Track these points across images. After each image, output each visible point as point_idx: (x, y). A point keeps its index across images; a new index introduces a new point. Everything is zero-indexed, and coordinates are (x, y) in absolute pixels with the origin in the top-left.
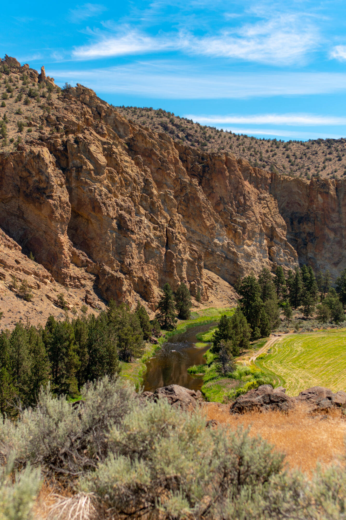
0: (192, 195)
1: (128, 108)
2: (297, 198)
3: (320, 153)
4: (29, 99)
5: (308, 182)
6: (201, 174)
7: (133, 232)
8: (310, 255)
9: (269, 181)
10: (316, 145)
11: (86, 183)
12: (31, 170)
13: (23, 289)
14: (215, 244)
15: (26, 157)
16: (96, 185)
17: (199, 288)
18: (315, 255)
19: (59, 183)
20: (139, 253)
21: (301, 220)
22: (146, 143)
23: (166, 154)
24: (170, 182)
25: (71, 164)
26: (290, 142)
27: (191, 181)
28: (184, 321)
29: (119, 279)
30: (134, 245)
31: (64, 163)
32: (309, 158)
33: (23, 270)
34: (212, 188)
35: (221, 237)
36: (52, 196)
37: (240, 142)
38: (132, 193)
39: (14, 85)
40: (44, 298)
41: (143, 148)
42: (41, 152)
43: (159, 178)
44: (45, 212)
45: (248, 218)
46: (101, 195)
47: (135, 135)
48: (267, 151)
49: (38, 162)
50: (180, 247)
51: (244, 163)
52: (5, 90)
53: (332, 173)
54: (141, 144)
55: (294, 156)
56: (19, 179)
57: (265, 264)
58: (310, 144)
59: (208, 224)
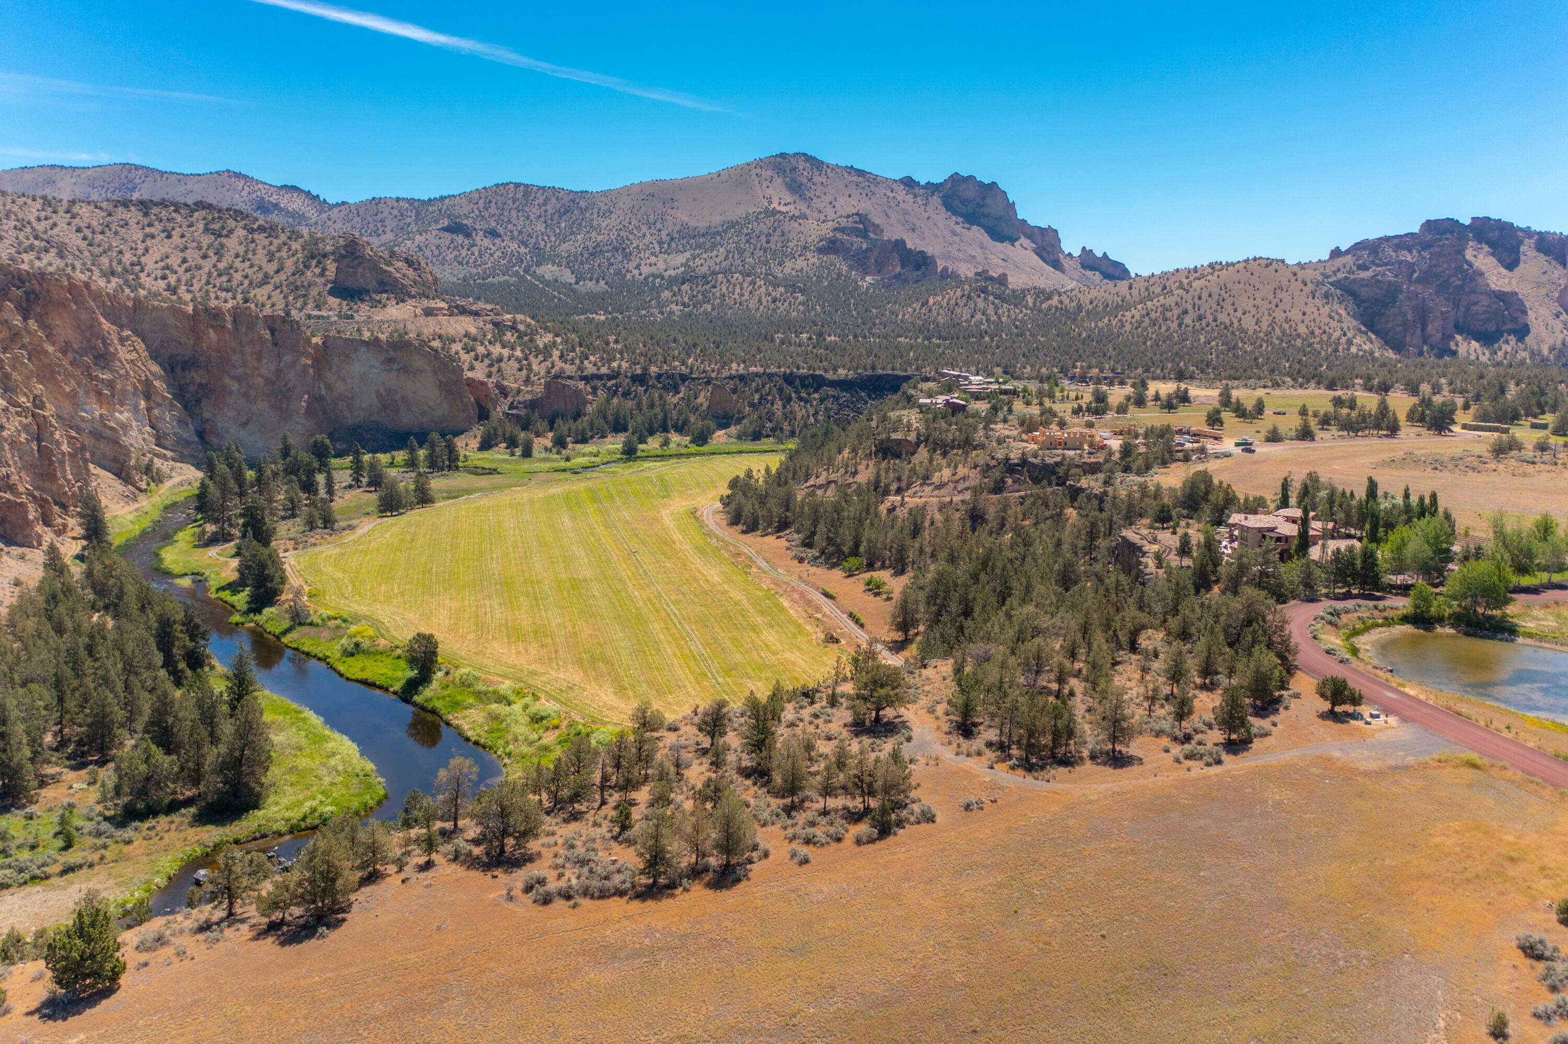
2: (175, 333)
3: (132, 222)
5: (191, 310)
6: (24, 306)
8: (206, 415)
10: (120, 209)
14: (82, 418)
18: (214, 414)
20: (13, 456)
21: (186, 365)
32: (116, 233)
34: (53, 329)
35: (88, 407)
45: (112, 371)
50: (57, 436)
53: (162, 260)
55: (88, 227)
57: (146, 436)
59: (68, 389)
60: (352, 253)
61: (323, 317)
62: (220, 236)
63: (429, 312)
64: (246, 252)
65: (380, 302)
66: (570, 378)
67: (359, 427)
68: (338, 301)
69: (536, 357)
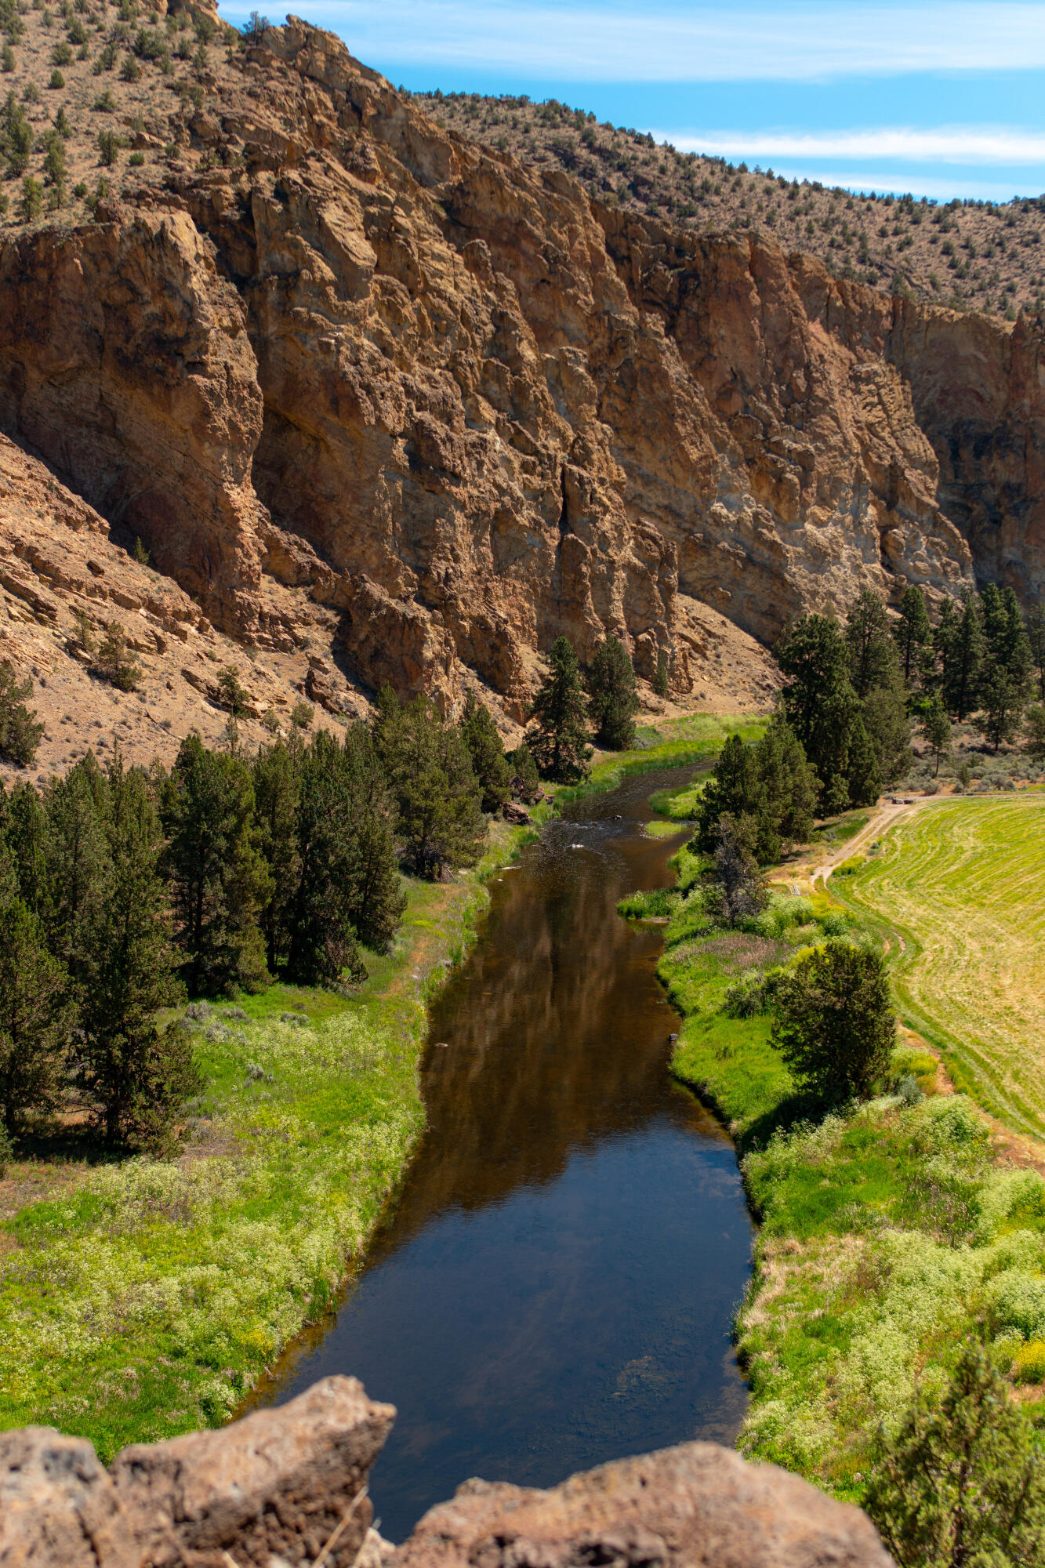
0: (645, 363)
1: (453, 96)
2: (973, 376)
4: (138, 63)
5: (1009, 327)
6: (675, 301)
7: (456, 478)
8: (1009, 553)
9: (887, 323)
10: (1034, 214)
11: (312, 323)
12: (137, 283)
13: (109, 650)
14: (716, 517)
15: (122, 241)
16: (341, 330)
17: (662, 654)
18: (1026, 554)
19: (226, 322)
20: (477, 542)
21: (987, 443)
22: (503, 202)
23: (564, 238)
24: (575, 324)
25: (263, 264)
26: (954, 205)
27: (642, 322)
28: (614, 754)
29: (412, 623)
30: (459, 518)
31: (241, 262)
32: (1013, 256)
33: (113, 593)
34: (708, 343)
35: (733, 497)
36: (203, 364)
37: (800, 203)
38: (454, 358)
39: (92, 21)
40: (178, 681)
41: (494, 217)
42: (169, 227)
43: (543, 310)
44: (183, 413)
45: (818, 437)
46: (356, 363)
47: (469, 178)
48: (883, 234)
49: (160, 257)
50: (606, 524)
51: (808, 266)
52: (63, 37)
54: (486, 205)
55: (965, 247)
56: (100, 311)
57: (869, 581)
58: (1016, 213)
59: (693, 455)
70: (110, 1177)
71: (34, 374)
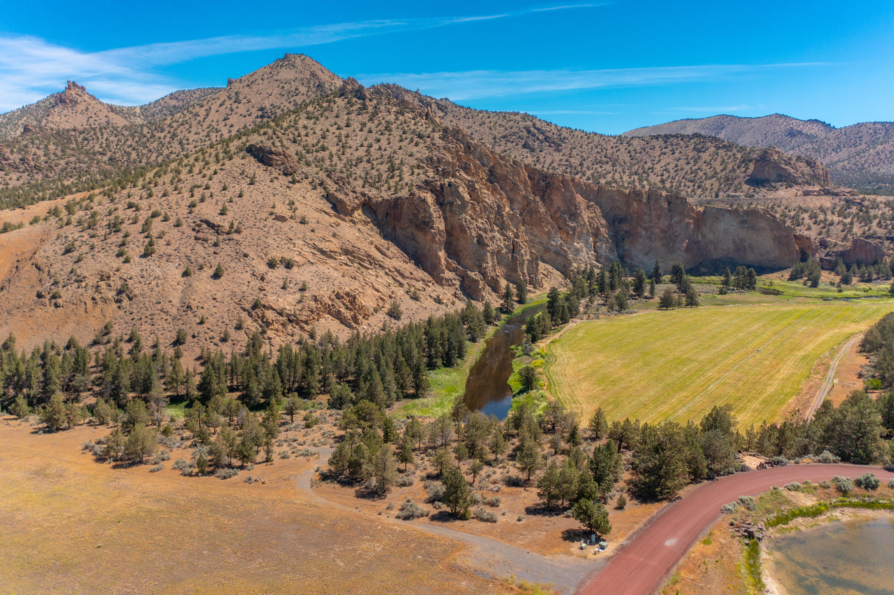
0: (535, 208)
1: (500, 113)
2: (618, 204)
3: (657, 147)
4: (419, 140)
5: (627, 192)
6: (544, 191)
7: (488, 246)
8: (626, 247)
9: (596, 193)
10: (654, 140)
11: (456, 214)
12: (419, 209)
13: (415, 293)
14: (552, 244)
15: (416, 200)
16: (463, 215)
17: (536, 278)
18: (630, 247)
19: (438, 216)
20: (493, 259)
21: (622, 220)
23: (517, 178)
24: (519, 199)
25: (446, 200)
27: (534, 198)
28: (521, 305)
29: (477, 280)
30: (489, 254)
31: (441, 200)
32: (647, 153)
33: (415, 278)
34: (552, 200)
35: (555, 239)
36: (433, 227)
37: (590, 140)
38: (488, 216)
39: (408, 126)
40: (428, 297)
41: (501, 174)
42: (426, 196)
43: (511, 195)
44: (429, 237)
45: (578, 222)
46: (466, 222)
47: (495, 165)
48: (612, 148)
50: (523, 251)
52: (401, 132)
53: (665, 166)
54: (499, 171)
55: (634, 151)
56: (412, 215)
57: (590, 256)
58: (650, 139)
59: (546, 230)
60: (763, 159)
61: (736, 196)
62: (700, 152)
63: (806, 194)
64: (711, 161)
65: (774, 187)
66: (879, 238)
67: (719, 260)
68: (748, 187)
69: (861, 223)
70: (416, 401)
71: (398, 228)
